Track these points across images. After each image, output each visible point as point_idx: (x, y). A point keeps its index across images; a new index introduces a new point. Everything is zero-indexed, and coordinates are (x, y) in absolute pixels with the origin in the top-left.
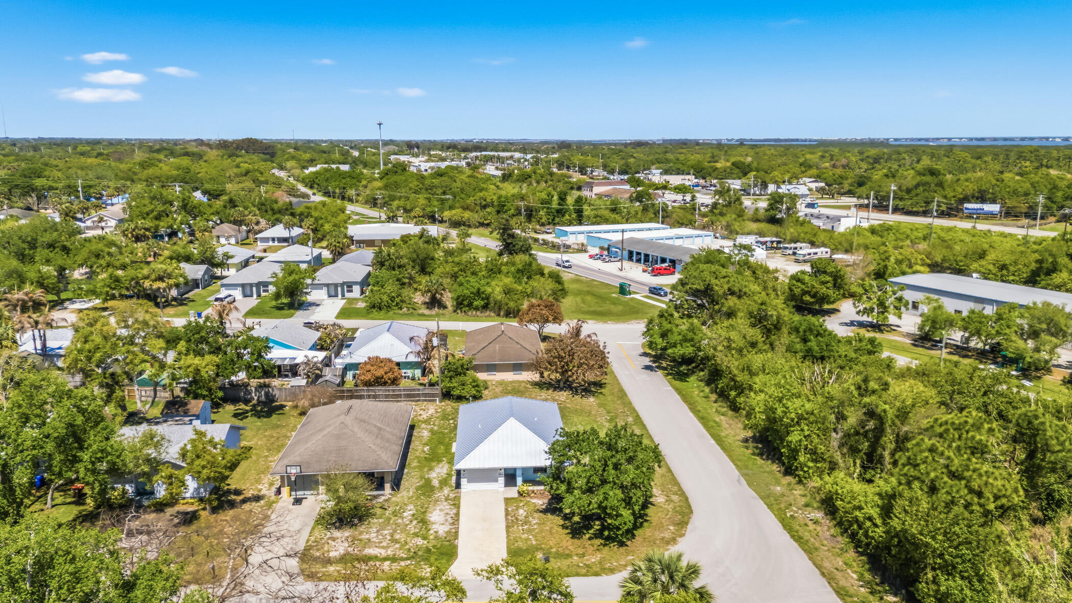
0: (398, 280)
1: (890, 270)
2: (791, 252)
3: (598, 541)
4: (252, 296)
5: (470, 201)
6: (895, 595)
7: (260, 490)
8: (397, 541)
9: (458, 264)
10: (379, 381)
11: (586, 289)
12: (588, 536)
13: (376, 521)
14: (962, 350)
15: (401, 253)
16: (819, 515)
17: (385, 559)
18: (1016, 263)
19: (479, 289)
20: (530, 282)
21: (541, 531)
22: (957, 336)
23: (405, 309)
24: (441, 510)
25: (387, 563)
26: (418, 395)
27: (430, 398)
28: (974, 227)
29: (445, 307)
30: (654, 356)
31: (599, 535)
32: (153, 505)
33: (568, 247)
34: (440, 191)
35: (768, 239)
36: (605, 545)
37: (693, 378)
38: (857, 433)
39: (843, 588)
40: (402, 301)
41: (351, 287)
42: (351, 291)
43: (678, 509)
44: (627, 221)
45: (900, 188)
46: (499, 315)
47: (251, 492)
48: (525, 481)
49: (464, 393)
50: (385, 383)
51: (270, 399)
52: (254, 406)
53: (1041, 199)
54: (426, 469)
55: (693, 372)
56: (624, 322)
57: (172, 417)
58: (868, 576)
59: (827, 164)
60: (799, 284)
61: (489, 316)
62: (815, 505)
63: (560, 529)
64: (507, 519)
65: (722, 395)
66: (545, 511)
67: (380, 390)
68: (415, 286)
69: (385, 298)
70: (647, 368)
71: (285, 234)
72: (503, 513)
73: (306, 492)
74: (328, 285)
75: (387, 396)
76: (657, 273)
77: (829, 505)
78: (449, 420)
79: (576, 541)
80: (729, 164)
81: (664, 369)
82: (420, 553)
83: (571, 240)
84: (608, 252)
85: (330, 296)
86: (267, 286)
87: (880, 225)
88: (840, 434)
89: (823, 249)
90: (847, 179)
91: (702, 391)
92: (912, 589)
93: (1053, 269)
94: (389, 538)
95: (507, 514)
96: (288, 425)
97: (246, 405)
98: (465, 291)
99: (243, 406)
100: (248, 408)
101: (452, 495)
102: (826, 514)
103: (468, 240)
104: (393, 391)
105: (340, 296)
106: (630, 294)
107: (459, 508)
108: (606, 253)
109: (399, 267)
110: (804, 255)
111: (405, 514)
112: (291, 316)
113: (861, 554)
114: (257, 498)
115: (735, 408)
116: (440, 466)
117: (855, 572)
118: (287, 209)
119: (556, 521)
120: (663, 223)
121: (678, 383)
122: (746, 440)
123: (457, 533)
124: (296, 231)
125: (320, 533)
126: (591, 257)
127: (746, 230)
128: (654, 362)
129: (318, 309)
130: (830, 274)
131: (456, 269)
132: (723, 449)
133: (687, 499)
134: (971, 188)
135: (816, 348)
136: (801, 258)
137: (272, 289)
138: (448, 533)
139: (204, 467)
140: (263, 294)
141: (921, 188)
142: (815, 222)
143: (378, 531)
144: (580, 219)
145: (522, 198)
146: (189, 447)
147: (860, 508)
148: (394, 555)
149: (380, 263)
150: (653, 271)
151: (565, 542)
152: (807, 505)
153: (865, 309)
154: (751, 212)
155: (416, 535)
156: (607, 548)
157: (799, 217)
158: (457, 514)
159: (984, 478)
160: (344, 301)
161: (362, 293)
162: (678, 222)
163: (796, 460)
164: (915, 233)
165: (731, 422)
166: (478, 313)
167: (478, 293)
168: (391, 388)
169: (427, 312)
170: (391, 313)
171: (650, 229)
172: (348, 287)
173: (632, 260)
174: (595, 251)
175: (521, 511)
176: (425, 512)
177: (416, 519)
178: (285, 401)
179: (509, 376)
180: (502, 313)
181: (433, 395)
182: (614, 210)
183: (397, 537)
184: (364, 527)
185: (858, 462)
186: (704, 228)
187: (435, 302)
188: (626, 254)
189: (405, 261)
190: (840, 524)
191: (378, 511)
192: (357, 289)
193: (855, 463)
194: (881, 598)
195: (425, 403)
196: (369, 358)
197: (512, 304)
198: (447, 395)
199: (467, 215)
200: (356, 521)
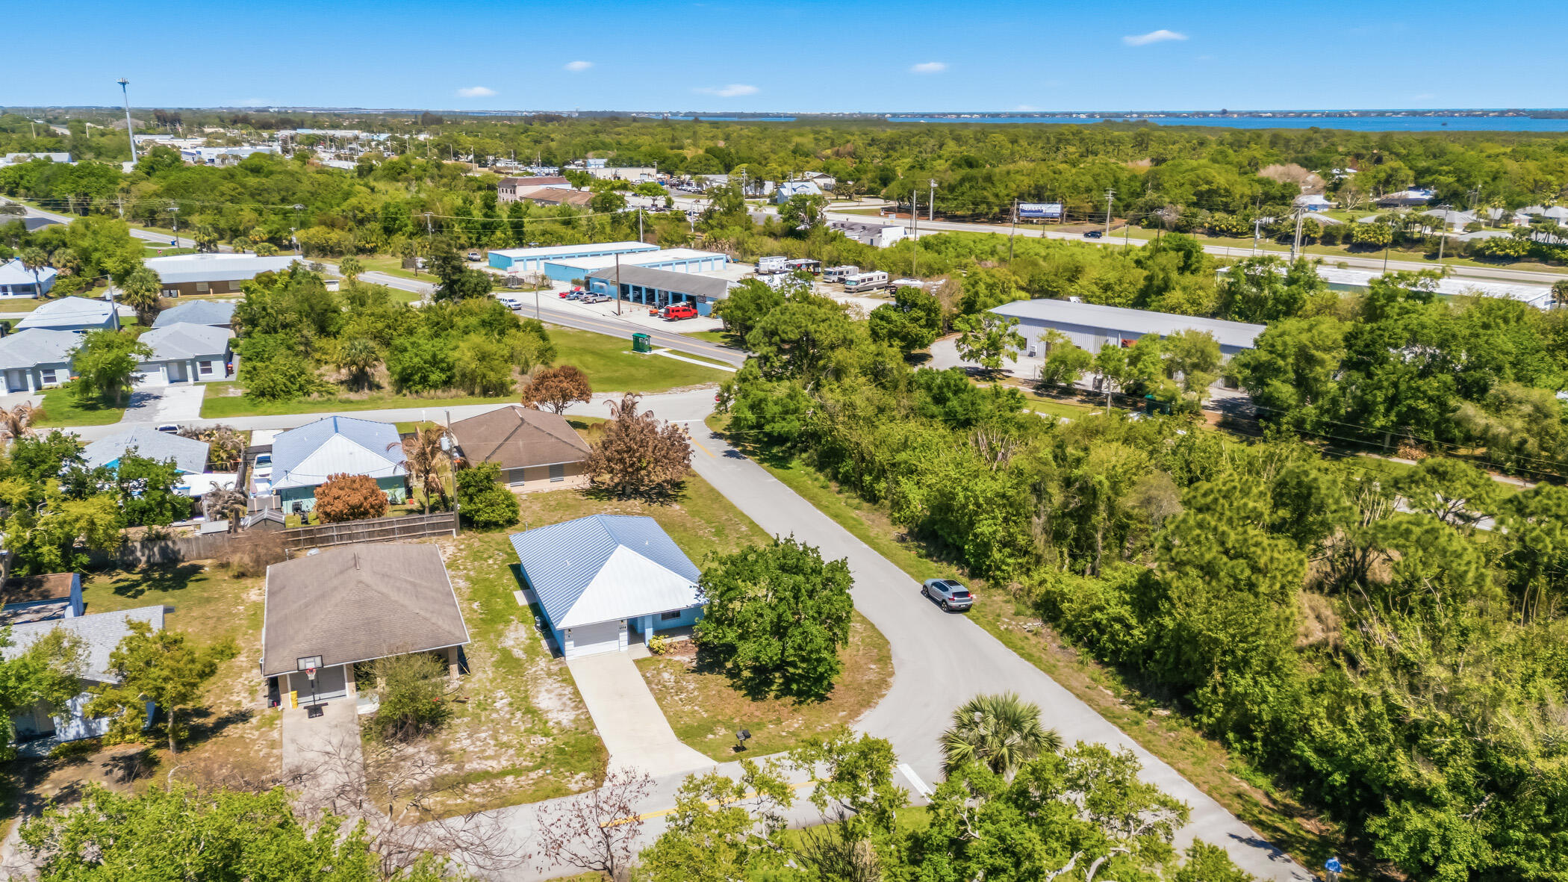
0: (290, 348)
1: (982, 298)
2: (835, 278)
3: (789, 700)
4: (25, 389)
5: (335, 212)
6: (1165, 707)
7: (239, 703)
8: (507, 746)
9: (382, 316)
10: (357, 512)
11: (578, 345)
12: (772, 694)
13: (459, 721)
14: (1094, 397)
15: (284, 304)
16: (1036, 624)
17: (504, 773)
18: (1120, 282)
19: (434, 356)
20: (506, 340)
21: (707, 698)
22: (1087, 380)
23: (315, 395)
24: (548, 691)
25: (510, 779)
26: (422, 527)
27: (442, 531)
28: (1043, 236)
29: (379, 387)
30: (731, 437)
31: (785, 690)
32: (61, 753)
33: (521, 281)
34: (277, 198)
35: (802, 261)
36: (800, 703)
37: (795, 463)
38: (1064, 515)
39: (1107, 709)
40: (309, 382)
41: (208, 363)
42: (210, 371)
43: (868, 640)
44: (592, 240)
45: (940, 184)
46: (472, 394)
47: (224, 708)
48: (658, 633)
49: (494, 517)
50: (365, 514)
51: (170, 559)
52: (143, 571)
53: (1110, 197)
54: (492, 636)
55: (792, 455)
56: (663, 391)
57: (24, 606)
58: (1124, 691)
59: (829, 152)
60: (884, 323)
61: (456, 396)
62: (1029, 612)
63: (731, 691)
64: (652, 690)
65: (847, 482)
66: (699, 670)
67: (358, 526)
68: (317, 356)
69: (279, 378)
70: (730, 454)
71: (29, 278)
72: (643, 683)
73: (323, 696)
74: (166, 363)
75: (371, 534)
76: (673, 316)
77: (1049, 608)
78: (486, 560)
79: (759, 703)
80: (701, 152)
81: (753, 453)
82: (550, 756)
83: (521, 270)
84: (587, 287)
85: (172, 382)
86: (52, 371)
87: (935, 237)
88: (1044, 518)
89: (878, 273)
90: (866, 172)
91: (816, 479)
92: (1188, 697)
93: (1165, 287)
94: (492, 742)
95: (649, 683)
96: (223, 596)
97: (129, 572)
98: (416, 360)
99: (124, 575)
100: (137, 577)
101: (555, 668)
102: (1045, 622)
103: (361, 277)
104: (381, 524)
105: (191, 380)
106: (650, 349)
107: (573, 683)
108: (582, 289)
109: (284, 326)
110: (857, 283)
111: (498, 705)
112: (119, 419)
113: (1108, 665)
114: (243, 717)
115: (872, 498)
116: (512, 627)
117: (1107, 688)
118: (17, 236)
119: (719, 682)
120: (645, 241)
121: (780, 471)
122: (902, 539)
123: (589, 719)
124: (46, 274)
125: (379, 752)
126: (563, 296)
127: (766, 249)
128: (736, 445)
129: (161, 404)
130: (922, 308)
131: (380, 325)
132: (882, 553)
133: (873, 626)
134: (1026, 183)
135: (959, 409)
136: (853, 286)
137: (63, 376)
138: (576, 720)
139: (166, 679)
140: (45, 385)
141: (967, 185)
142: (850, 235)
143: (470, 736)
144: (519, 238)
145: (424, 207)
146: (124, 650)
147: (1101, 609)
148: (513, 765)
149: (249, 320)
150: (667, 314)
151: (746, 708)
152: (1017, 614)
153: (971, 351)
154: (762, 224)
155: (530, 732)
156: (804, 706)
157: (828, 229)
158: (576, 693)
159: (1268, 553)
160: (203, 388)
161: (229, 371)
162: (666, 240)
163: (988, 557)
164: (980, 246)
165: (872, 517)
166: (439, 392)
167: (435, 362)
168: (376, 520)
169: (353, 396)
170: (294, 402)
171: (632, 252)
172: (203, 364)
173: (628, 299)
174: (567, 287)
175: (666, 676)
176: (526, 697)
177: (518, 709)
178: (199, 557)
179: (545, 485)
180: (477, 390)
181: (446, 525)
182: (567, 223)
183: (505, 739)
184: (444, 732)
185: (1065, 550)
186: (704, 247)
187: (360, 380)
188: (615, 289)
189: (291, 317)
190: (1069, 630)
191: (455, 707)
192: (218, 367)
193: (1061, 553)
194: (1150, 714)
195: (434, 538)
196: (330, 477)
197: (492, 377)
198: (467, 522)
199: (335, 236)
200: (427, 726)
